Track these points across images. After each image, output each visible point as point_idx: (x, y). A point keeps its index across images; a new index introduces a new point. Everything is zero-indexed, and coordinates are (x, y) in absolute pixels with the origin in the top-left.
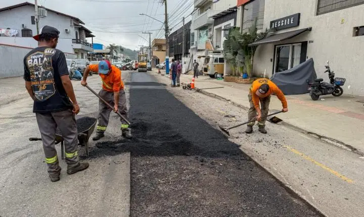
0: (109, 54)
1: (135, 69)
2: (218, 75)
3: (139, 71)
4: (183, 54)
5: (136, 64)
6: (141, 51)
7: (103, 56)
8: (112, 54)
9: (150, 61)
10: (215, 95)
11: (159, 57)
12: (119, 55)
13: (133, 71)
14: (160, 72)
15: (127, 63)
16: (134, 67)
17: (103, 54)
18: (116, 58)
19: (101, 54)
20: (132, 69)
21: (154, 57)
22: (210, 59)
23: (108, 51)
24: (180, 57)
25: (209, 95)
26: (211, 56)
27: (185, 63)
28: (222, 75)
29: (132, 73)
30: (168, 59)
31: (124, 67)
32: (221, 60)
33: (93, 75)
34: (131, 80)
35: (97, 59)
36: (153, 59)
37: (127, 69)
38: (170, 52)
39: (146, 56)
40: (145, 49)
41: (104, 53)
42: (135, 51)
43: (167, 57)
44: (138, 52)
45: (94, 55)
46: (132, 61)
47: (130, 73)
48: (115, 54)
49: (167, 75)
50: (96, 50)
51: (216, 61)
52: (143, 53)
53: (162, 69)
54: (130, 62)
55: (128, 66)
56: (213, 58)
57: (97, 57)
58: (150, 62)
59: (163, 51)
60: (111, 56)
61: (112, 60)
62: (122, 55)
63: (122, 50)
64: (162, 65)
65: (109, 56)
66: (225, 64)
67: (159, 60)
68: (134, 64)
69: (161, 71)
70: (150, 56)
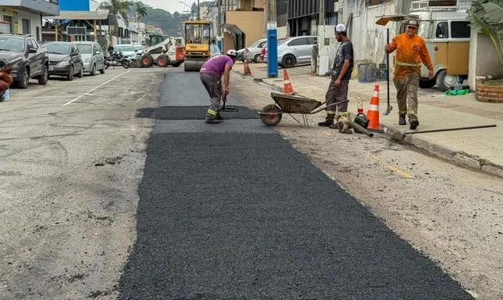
0: (105, 22)
1: (176, 64)
2: (449, 80)
3: (188, 70)
4: (322, 15)
5: (179, 50)
6: (193, 12)
7: (90, 29)
8: (115, 23)
9: (219, 38)
10: (482, 162)
11: (243, 28)
12: (133, 25)
13: (170, 69)
14: (248, 72)
15: (152, 48)
16: (173, 58)
17: (89, 24)
18: (123, 34)
19: (82, 22)
20: (168, 63)
21: (232, 28)
22: (422, 26)
23: (104, 14)
24: (304, 27)
25: (450, 157)
26: (424, 15)
27: (327, 42)
28: (464, 77)
29: (165, 75)
30: (275, 31)
31: (145, 57)
32: (461, 29)
33: (49, 82)
34: (159, 99)
35: (72, 36)
36: (226, 34)
37: (153, 63)
38: (280, 11)
39: (208, 25)
40: (203, 10)
41: (92, 21)
42: (176, 14)
43: (272, 25)
44: (185, 17)
45: (63, 25)
46: (167, 41)
47: (158, 74)
48: (121, 23)
49: (271, 81)
50: (72, 12)
51: (441, 31)
52: (199, 19)
53: (255, 61)
54: (162, 45)
55: (155, 56)
56: (432, 22)
57: (71, 31)
58: (220, 42)
59: (255, 9)
60: (112, 28)
61: (115, 38)
62: (142, 26)
63: (142, 11)
64: (253, 49)
65: (105, 28)
66: (474, 40)
67: (243, 35)
68: (172, 49)
69: (251, 66)
70: (220, 27)
